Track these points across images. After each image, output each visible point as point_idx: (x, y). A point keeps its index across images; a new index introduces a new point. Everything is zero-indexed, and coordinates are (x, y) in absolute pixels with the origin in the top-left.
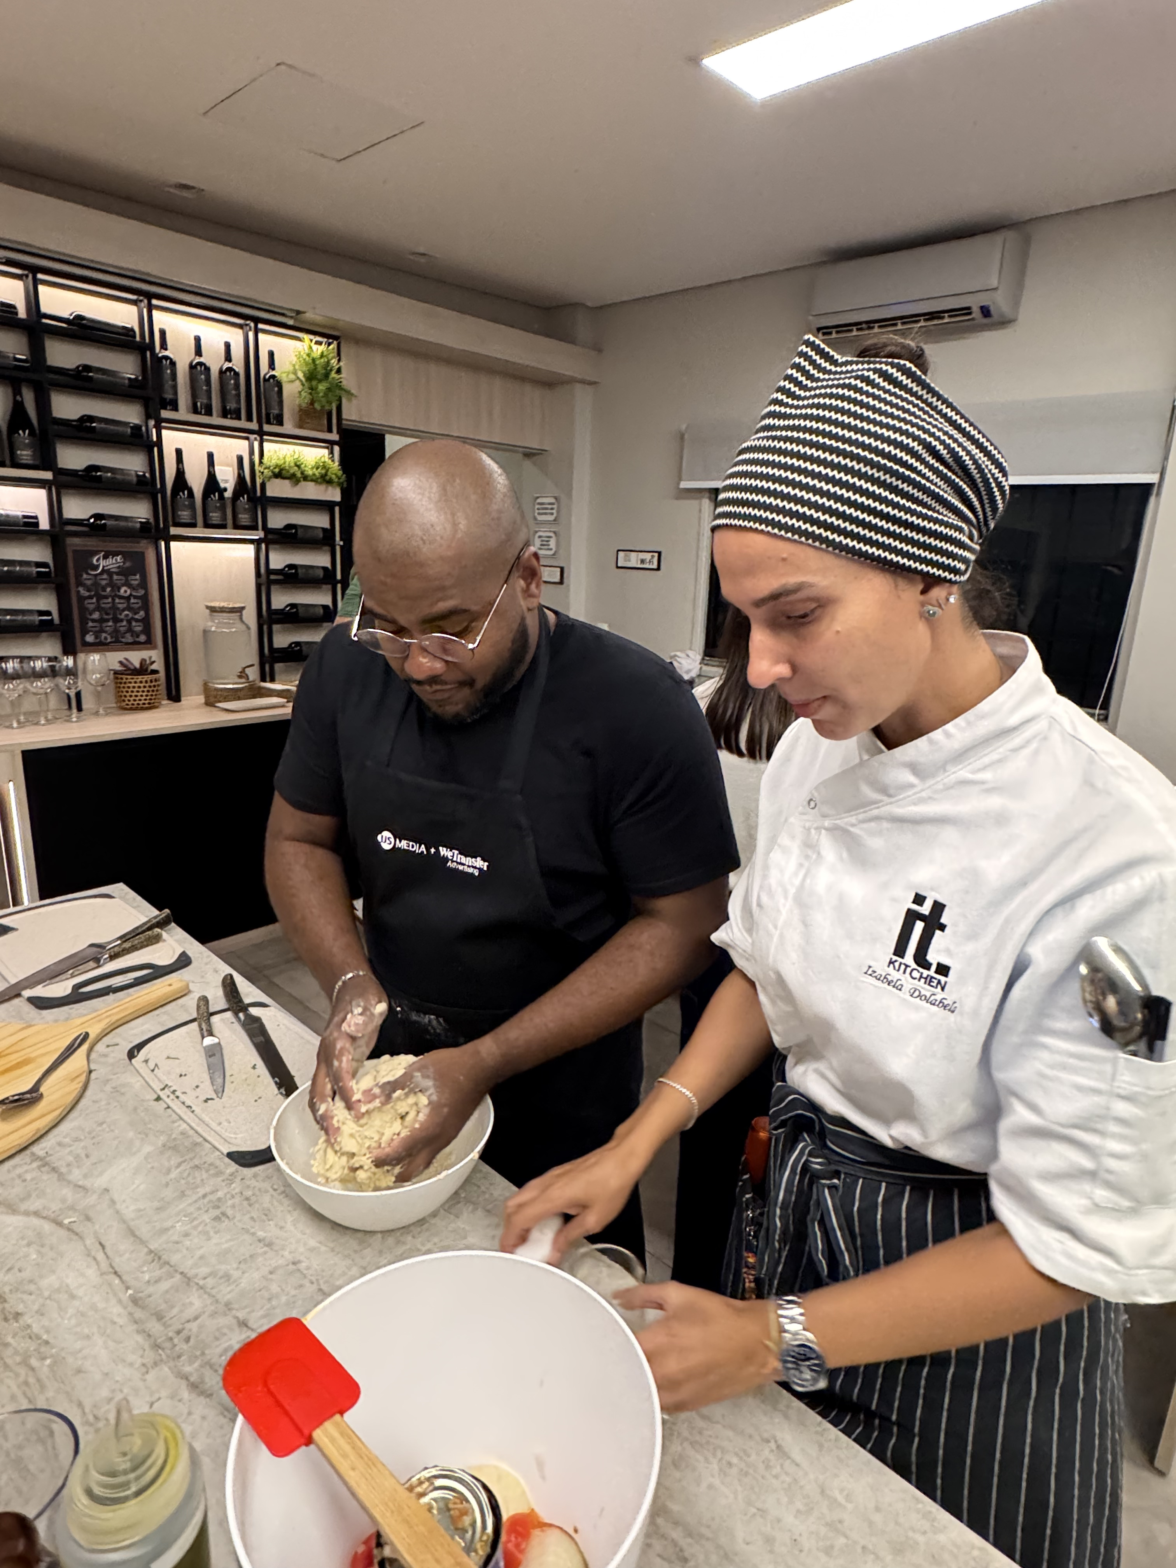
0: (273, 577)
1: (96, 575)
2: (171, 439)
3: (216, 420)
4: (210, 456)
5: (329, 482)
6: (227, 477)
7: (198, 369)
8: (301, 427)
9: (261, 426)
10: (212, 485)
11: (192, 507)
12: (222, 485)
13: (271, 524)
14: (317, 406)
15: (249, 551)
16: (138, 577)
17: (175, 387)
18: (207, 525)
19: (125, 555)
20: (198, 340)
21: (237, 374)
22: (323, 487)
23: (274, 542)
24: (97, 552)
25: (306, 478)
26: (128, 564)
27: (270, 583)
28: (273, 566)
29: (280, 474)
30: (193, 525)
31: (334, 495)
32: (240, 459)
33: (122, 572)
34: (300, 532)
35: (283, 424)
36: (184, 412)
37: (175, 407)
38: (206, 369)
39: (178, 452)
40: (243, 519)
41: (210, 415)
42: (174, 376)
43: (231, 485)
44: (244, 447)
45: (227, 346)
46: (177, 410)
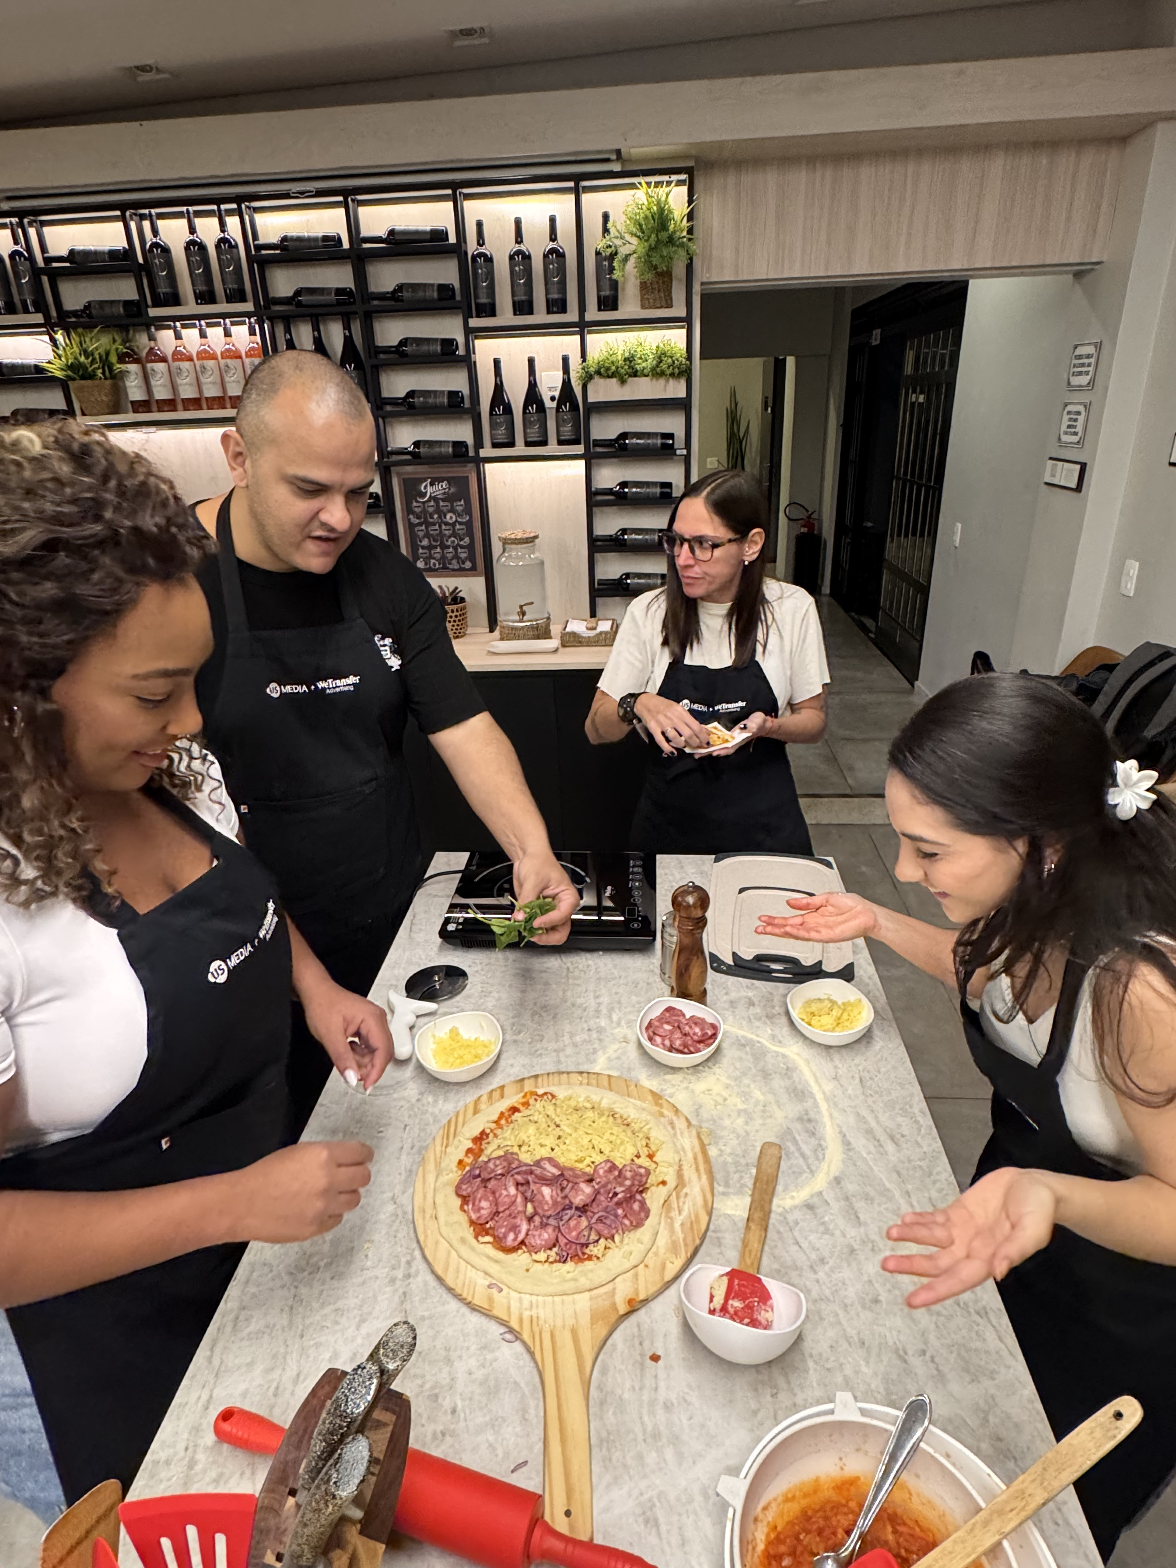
0: (601, 498)
1: (424, 503)
2: (487, 350)
3: (538, 318)
4: (531, 361)
5: (668, 375)
6: (550, 382)
7: (520, 261)
9: (588, 315)
10: (533, 395)
11: (511, 424)
12: (545, 395)
13: (596, 434)
14: (656, 276)
15: (579, 469)
16: (462, 502)
17: (493, 286)
18: (527, 442)
19: (449, 480)
20: (518, 223)
22: (662, 381)
23: (602, 456)
24: (425, 480)
25: (636, 373)
26: (452, 490)
27: (598, 504)
28: (597, 485)
29: (605, 371)
30: (513, 444)
31: (677, 390)
32: (565, 360)
33: (449, 498)
35: (615, 307)
36: (506, 316)
37: (490, 310)
38: (527, 257)
39: (497, 363)
40: (567, 431)
41: (531, 312)
42: (490, 276)
43: (557, 394)
44: (570, 343)
45: (552, 220)
46: (493, 314)
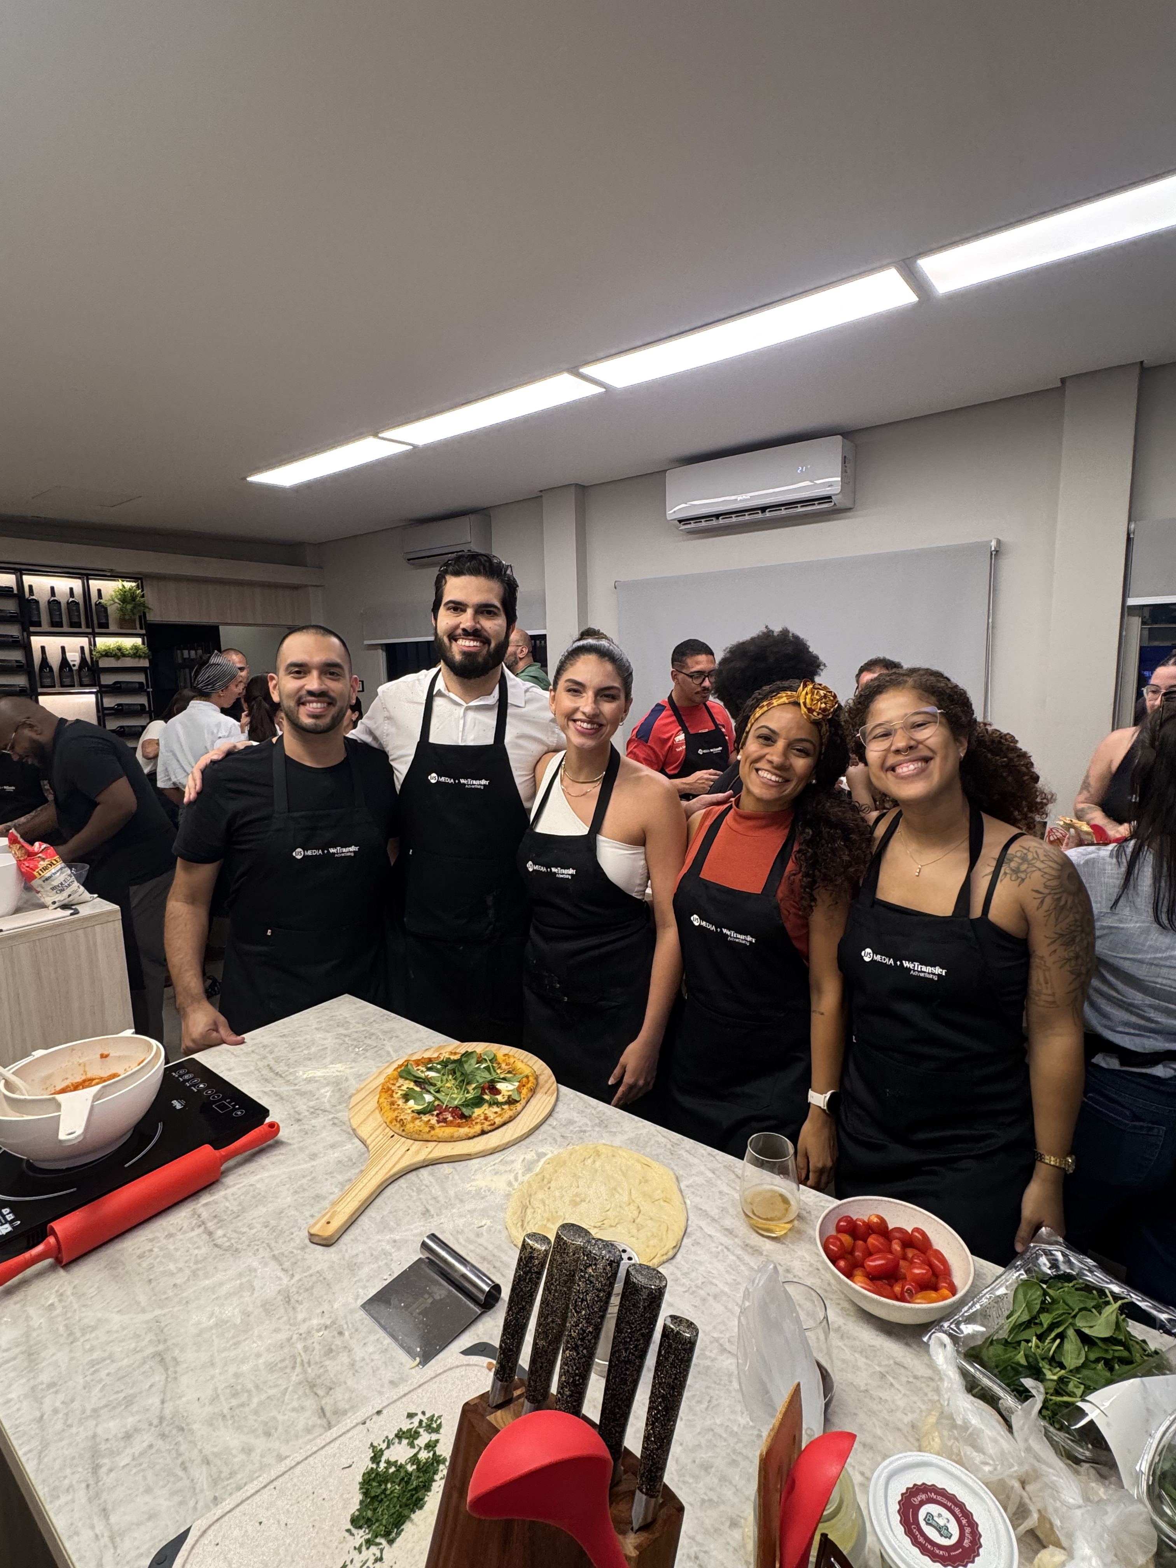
0: (106, 712)
2: (37, 642)
3: (65, 629)
4: (63, 648)
5: (140, 657)
6: (74, 657)
7: (54, 604)
8: (121, 628)
9: (93, 630)
10: (64, 662)
11: (52, 677)
12: (72, 663)
13: (103, 682)
14: (127, 617)
15: (92, 698)
17: (39, 614)
18: (62, 686)
20: (52, 589)
21: (78, 604)
22: (137, 660)
23: (106, 692)
25: (124, 655)
27: (104, 715)
28: (105, 705)
29: (107, 654)
30: (54, 686)
31: (145, 663)
32: (82, 648)
34: (123, 686)
35: (108, 627)
36: (45, 627)
37: (39, 624)
38: (58, 603)
39: (43, 648)
40: (86, 680)
41: (62, 626)
42: (38, 609)
43: (77, 663)
44: (84, 641)
45: (71, 589)
46: (40, 625)
